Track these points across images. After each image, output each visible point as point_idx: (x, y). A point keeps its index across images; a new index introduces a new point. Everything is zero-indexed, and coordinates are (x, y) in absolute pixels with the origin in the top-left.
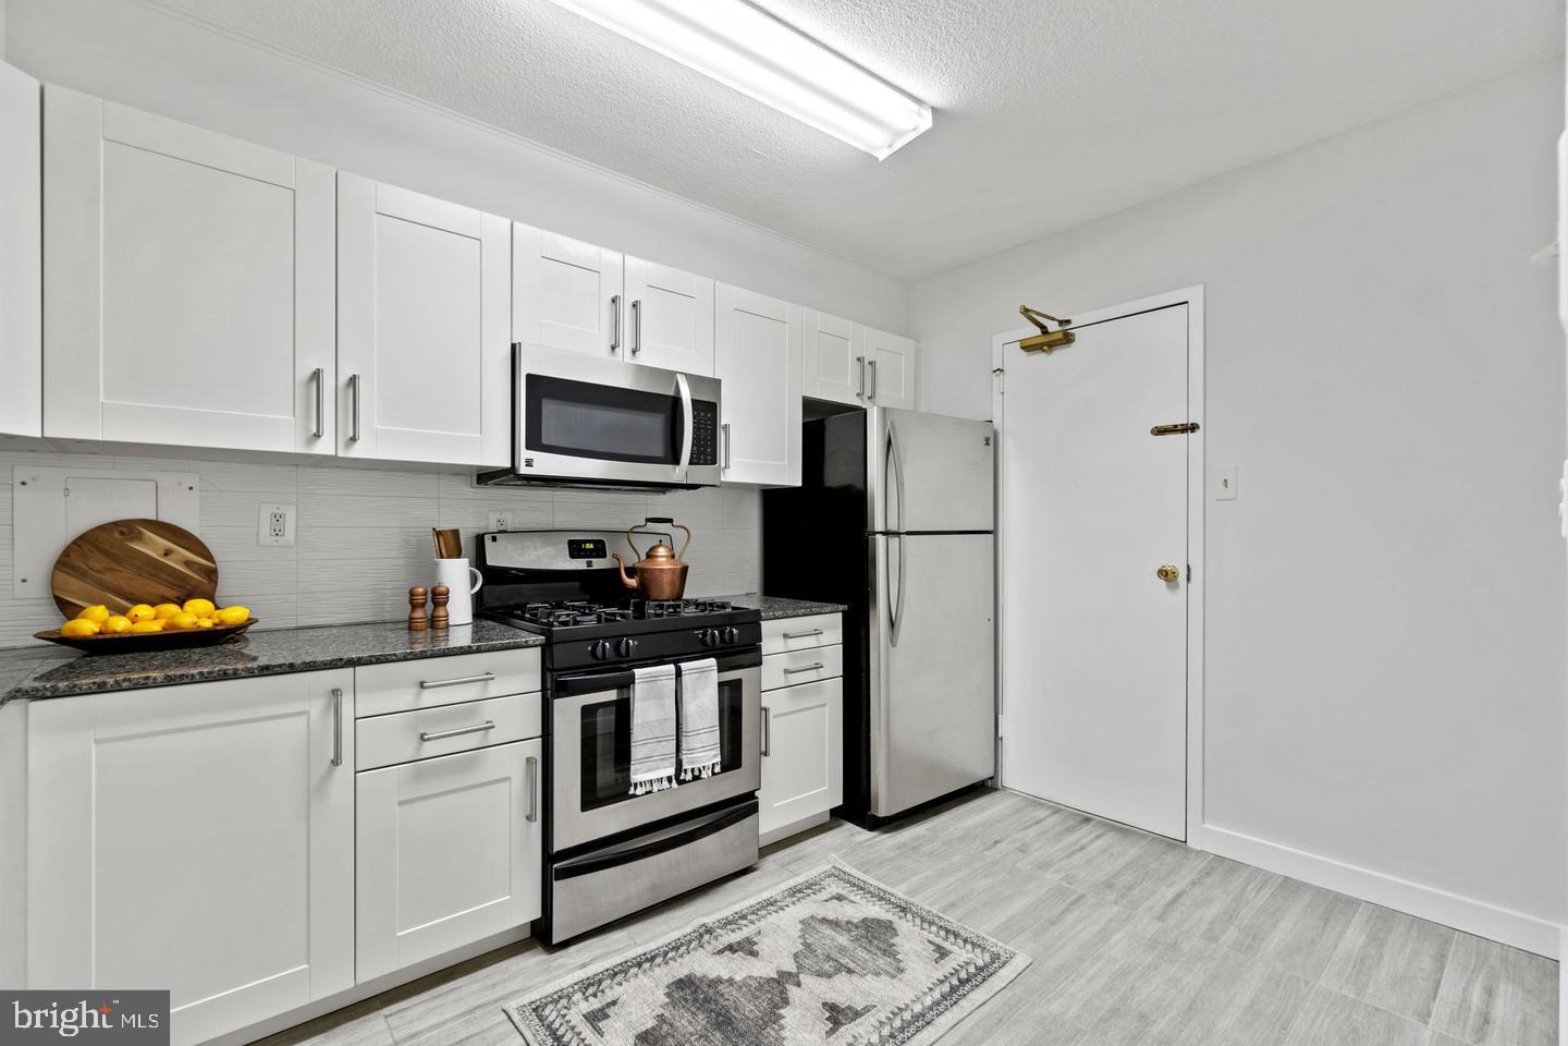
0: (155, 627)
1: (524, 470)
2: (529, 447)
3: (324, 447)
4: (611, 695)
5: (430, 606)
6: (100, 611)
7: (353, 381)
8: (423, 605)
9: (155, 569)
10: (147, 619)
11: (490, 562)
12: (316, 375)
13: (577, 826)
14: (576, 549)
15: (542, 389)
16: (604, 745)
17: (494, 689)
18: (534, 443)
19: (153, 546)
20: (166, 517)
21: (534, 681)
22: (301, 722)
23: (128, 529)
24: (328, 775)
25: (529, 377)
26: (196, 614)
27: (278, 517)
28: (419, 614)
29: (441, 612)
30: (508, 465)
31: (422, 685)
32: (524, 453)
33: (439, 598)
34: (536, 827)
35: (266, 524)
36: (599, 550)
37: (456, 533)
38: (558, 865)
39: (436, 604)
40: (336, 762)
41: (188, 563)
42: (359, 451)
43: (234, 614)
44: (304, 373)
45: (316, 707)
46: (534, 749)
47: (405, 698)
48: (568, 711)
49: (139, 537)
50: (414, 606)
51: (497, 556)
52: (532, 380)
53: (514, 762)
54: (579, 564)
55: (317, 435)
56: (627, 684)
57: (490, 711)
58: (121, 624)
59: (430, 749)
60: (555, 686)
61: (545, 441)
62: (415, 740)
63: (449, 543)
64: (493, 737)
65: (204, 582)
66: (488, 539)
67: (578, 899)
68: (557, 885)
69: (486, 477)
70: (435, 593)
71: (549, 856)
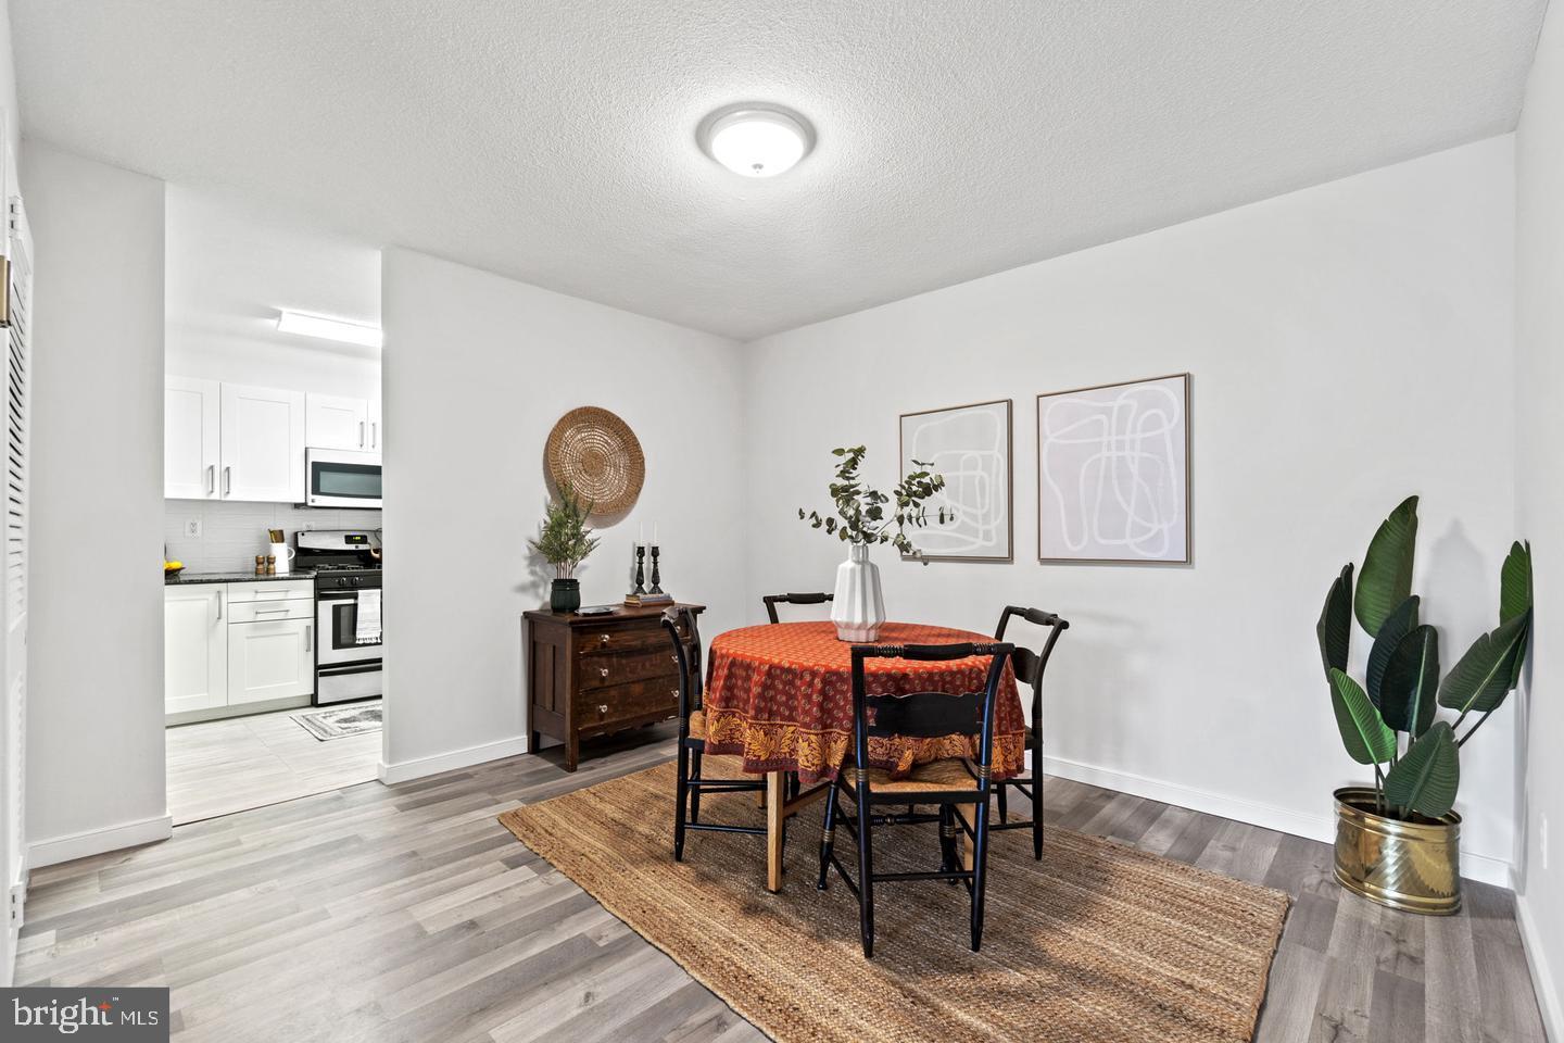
1: (310, 504)
2: (313, 493)
3: (216, 496)
4: (351, 601)
5: (266, 564)
7: (228, 469)
8: (263, 563)
11: (300, 545)
12: (212, 467)
13: (329, 655)
14: (349, 539)
15: (318, 468)
16: (345, 623)
17: (290, 596)
18: (316, 490)
21: (311, 594)
22: (206, 602)
24: (215, 626)
25: (313, 463)
27: (194, 525)
28: (261, 567)
29: (272, 566)
30: (303, 501)
31: (257, 592)
32: (310, 496)
33: (271, 561)
34: (311, 654)
35: (187, 529)
36: (364, 540)
37: (281, 532)
38: (321, 670)
39: (269, 563)
40: (219, 618)
42: (229, 498)
43: (176, 565)
44: (206, 467)
45: (212, 597)
46: (311, 622)
47: (250, 597)
48: (326, 607)
50: (258, 563)
51: (304, 543)
52: (315, 464)
53: (300, 628)
54: (352, 547)
55: (212, 492)
56: (356, 597)
57: (287, 605)
59: (260, 617)
60: (320, 595)
61: (322, 491)
62: (253, 614)
63: (278, 536)
64: (290, 615)
66: (299, 534)
67: (330, 688)
68: (320, 679)
69: (297, 506)
70: (268, 558)
71: (317, 667)
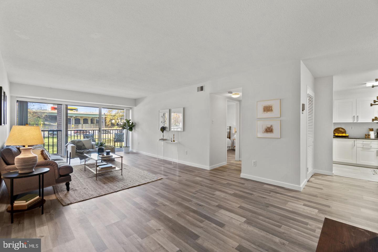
0: (341, 135)
3: (355, 122)
6: (337, 134)
7: (357, 116)
9: (341, 131)
10: (340, 135)
12: (354, 116)
19: (341, 130)
20: (342, 127)
22: (352, 143)
23: (339, 128)
26: (344, 135)
27: (352, 127)
28: (366, 136)
29: (370, 136)
31: (363, 141)
41: (344, 131)
42: (359, 122)
43: (347, 135)
45: (353, 142)
49: (340, 129)
55: (354, 121)
58: (338, 135)
62: (363, 146)
63: (371, 130)
64: (372, 147)
65: (345, 132)
